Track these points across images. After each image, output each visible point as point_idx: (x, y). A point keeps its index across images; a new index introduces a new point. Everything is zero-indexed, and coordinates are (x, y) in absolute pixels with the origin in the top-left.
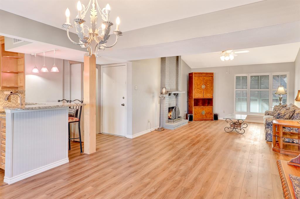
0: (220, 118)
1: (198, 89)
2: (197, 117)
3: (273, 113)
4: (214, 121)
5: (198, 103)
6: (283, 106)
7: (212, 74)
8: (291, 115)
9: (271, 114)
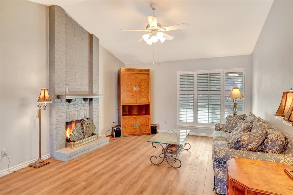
0: (159, 130)
1: (128, 91)
2: (128, 131)
3: (226, 127)
4: (152, 135)
5: (132, 111)
6: (240, 117)
7: (148, 71)
8: (261, 141)
9: (223, 129)
